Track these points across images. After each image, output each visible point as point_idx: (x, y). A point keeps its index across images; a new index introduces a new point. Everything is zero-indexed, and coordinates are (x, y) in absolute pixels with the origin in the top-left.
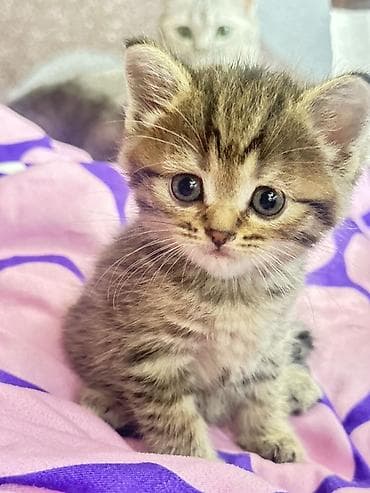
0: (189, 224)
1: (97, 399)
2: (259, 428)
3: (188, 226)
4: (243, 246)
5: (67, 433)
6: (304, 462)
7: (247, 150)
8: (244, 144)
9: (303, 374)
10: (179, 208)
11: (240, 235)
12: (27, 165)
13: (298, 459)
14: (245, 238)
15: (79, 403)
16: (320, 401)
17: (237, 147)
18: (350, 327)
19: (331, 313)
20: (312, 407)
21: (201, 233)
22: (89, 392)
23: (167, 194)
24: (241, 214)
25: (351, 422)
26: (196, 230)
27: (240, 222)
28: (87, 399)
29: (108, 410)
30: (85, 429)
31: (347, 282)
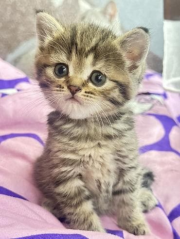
0: (60, 85)
1: (49, 203)
2: (128, 218)
3: (60, 86)
4: (85, 96)
5: (37, 220)
6: (149, 235)
7: (89, 52)
8: (88, 49)
9: (149, 192)
10: (57, 79)
11: (83, 91)
12: (18, 90)
13: (146, 233)
14: (86, 92)
15: (41, 205)
16: (157, 206)
17: (85, 50)
18: (172, 170)
19: (162, 164)
20: (153, 208)
21: (66, 88)
22: (46, 200)
23: (52, 73)
24: (85, 81)
25: (172, 216)
26: (63, 88)
27: (84, 84)
28: (44, 203)
29: (55, 209)
30: (45, 218)
31: (170, 149)
